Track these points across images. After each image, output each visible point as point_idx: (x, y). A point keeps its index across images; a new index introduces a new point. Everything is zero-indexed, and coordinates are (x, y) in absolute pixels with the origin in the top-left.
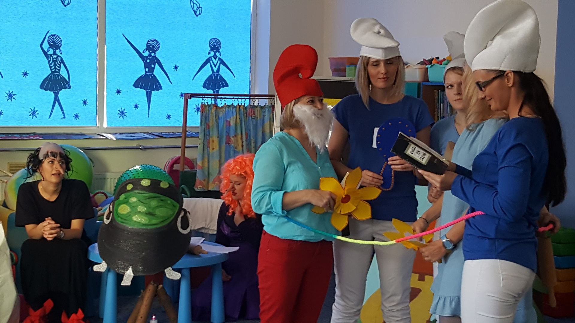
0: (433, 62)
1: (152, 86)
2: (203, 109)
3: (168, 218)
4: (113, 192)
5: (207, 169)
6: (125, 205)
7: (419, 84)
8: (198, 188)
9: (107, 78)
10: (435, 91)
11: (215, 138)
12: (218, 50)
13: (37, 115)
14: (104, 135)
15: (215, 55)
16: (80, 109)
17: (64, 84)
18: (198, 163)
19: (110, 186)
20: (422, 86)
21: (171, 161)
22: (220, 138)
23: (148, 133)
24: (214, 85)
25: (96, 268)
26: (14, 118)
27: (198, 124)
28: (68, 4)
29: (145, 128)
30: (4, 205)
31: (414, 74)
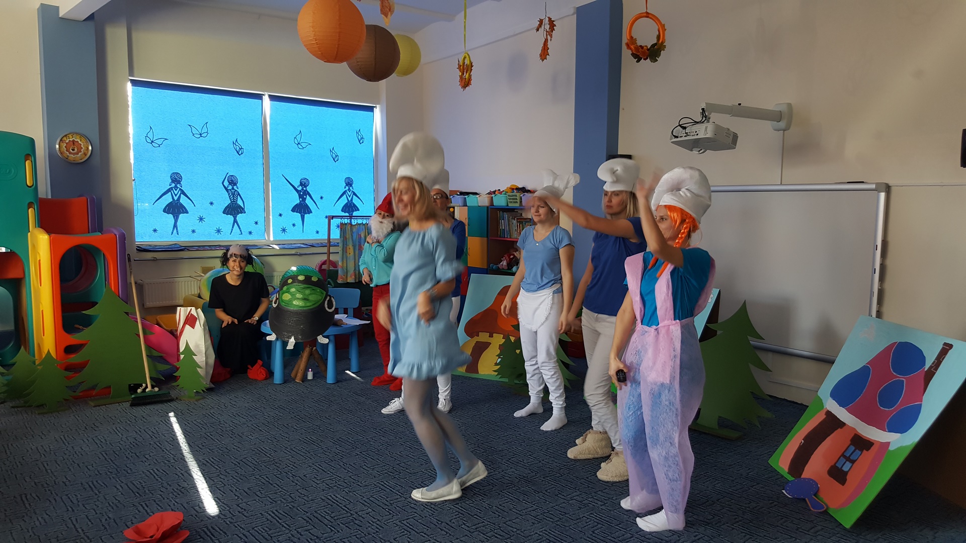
0: (496, 193)
1: (304, 210)
2: (342, 226)
3: (318, 302)
4: (279, 285)
5: (345, 268)
6: (287, 294)
7: (487, 207)
8: (340, 281)
9: (272, 205)
10: (498, 212)
11: (351, 246)
12: (351, 185)
13: (221, 233)
14: (271, 245)
15: (349, 189)
16: (253, 228)
17: (241, 210)
18: (339, 264)
19: (277, 282)
20: (489, 209)
21: (320, 263)
22: (354, 246)
23: (303, 244)
24: (349, 209)
25: (268, 338)
26: (205, 234)
27: (338, 237)
28: (242, 154)
29: (301, 240)
30: (199, 296)
31: (483, 201)
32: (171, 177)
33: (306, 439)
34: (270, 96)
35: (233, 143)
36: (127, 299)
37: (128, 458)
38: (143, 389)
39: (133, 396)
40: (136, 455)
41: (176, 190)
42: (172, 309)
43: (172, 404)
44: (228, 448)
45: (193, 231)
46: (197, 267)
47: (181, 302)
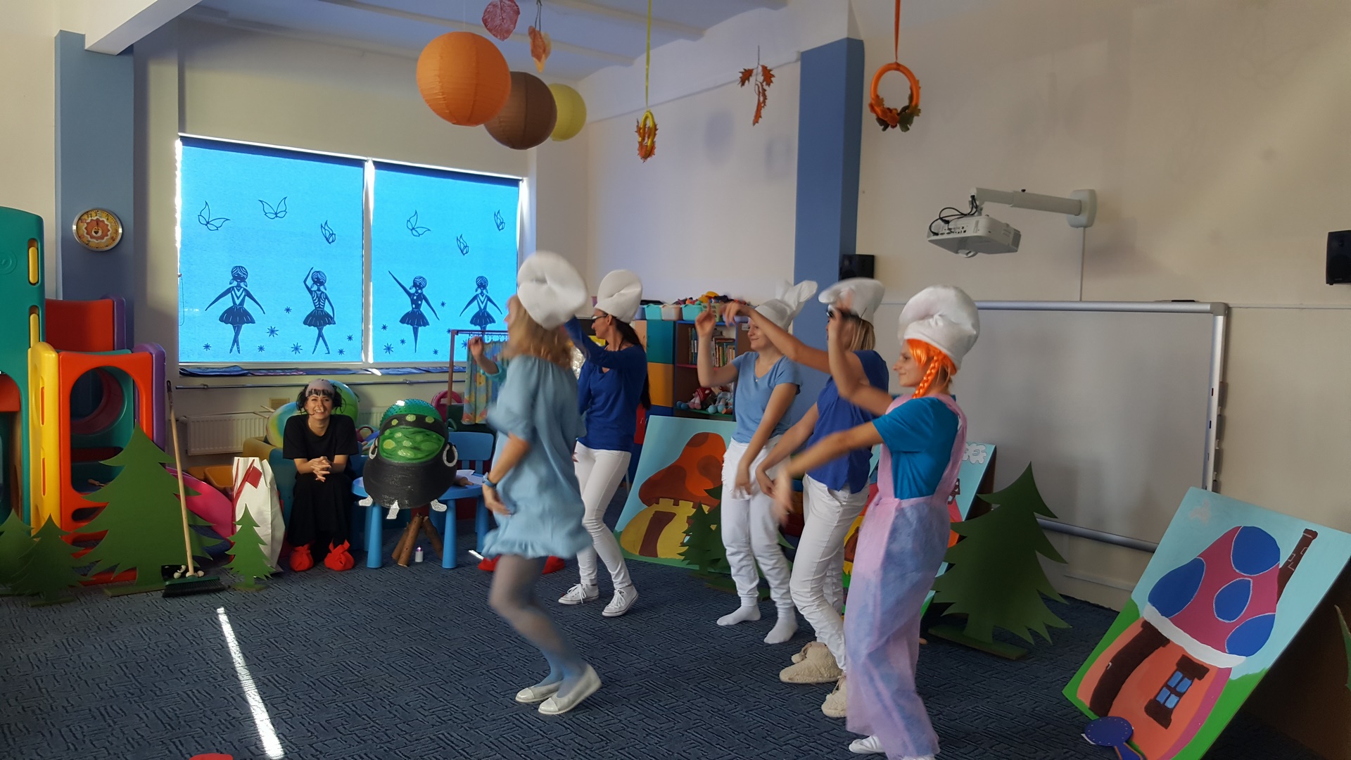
0: (687, 302)
1: (418, 321)
3: (433, 452)
4: (379, 426)
5: (474, 403)
6: (390, 440)
7: (675, 322)
8: (465, 422)
9: (373, 313)
10: (689, 329)
12: (485, 287)
13: (300, 351)
14: (370, 370)
15: (482, 293)
16: (344, 344)
17: (327, 319)
18: (465, 397)
19: (376, 421)
20: (677, 325)
21: (438, 395)
23: (415, 368)
24: (481, 321)
25: (361, 503)
26: (277, 353)
27: (465, 359)
28: (333, 241)
29: (412, 363)
30: (266, 441)
31: (669, 313)
32: (232, 272)
33: (411, 649)
34: (375, 163)
35: (322, 226)
36: (163, 444)
37: (157, 673)
38: (182, 573)
39: (167, 583)
40: (168, 668)
41: (239, 290)
42: (227, 458)
43: (221, 595)
44: (300, 661)
45: (261, 349)
46: (264, 399)
47: (240, 448)
